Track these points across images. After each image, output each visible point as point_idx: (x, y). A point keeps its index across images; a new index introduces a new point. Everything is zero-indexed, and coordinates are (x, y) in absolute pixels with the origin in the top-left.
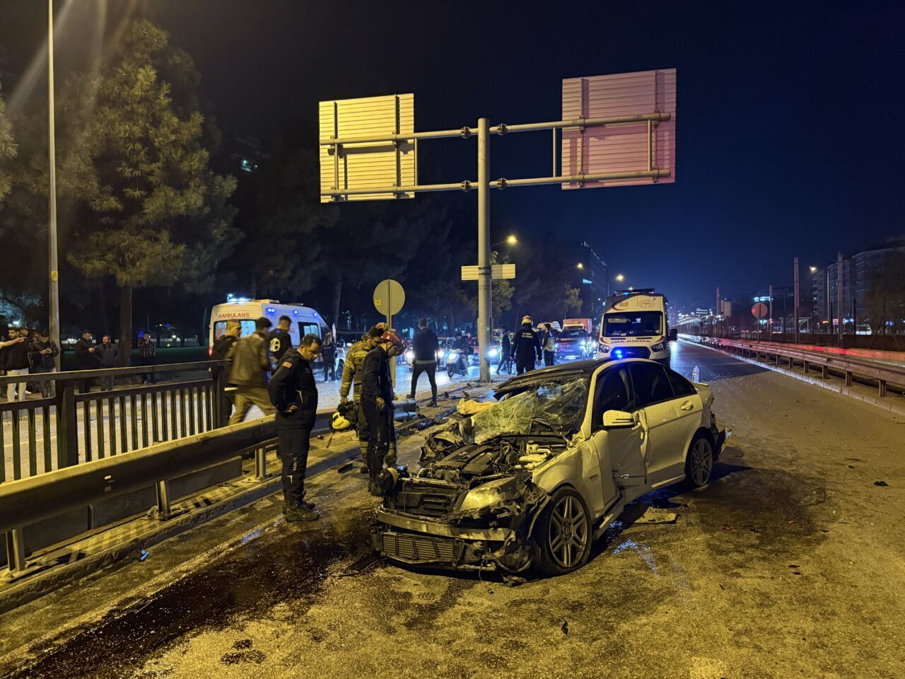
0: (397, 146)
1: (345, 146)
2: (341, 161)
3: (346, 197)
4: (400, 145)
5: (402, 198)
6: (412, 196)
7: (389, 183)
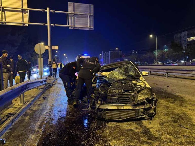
0: (22, 11)
1: (4, 8)
2: (3, 13)
3: (5, 23)
4: (23, 11)
5: (24, 26)
6: (27, 25)
7: (20, 21)
